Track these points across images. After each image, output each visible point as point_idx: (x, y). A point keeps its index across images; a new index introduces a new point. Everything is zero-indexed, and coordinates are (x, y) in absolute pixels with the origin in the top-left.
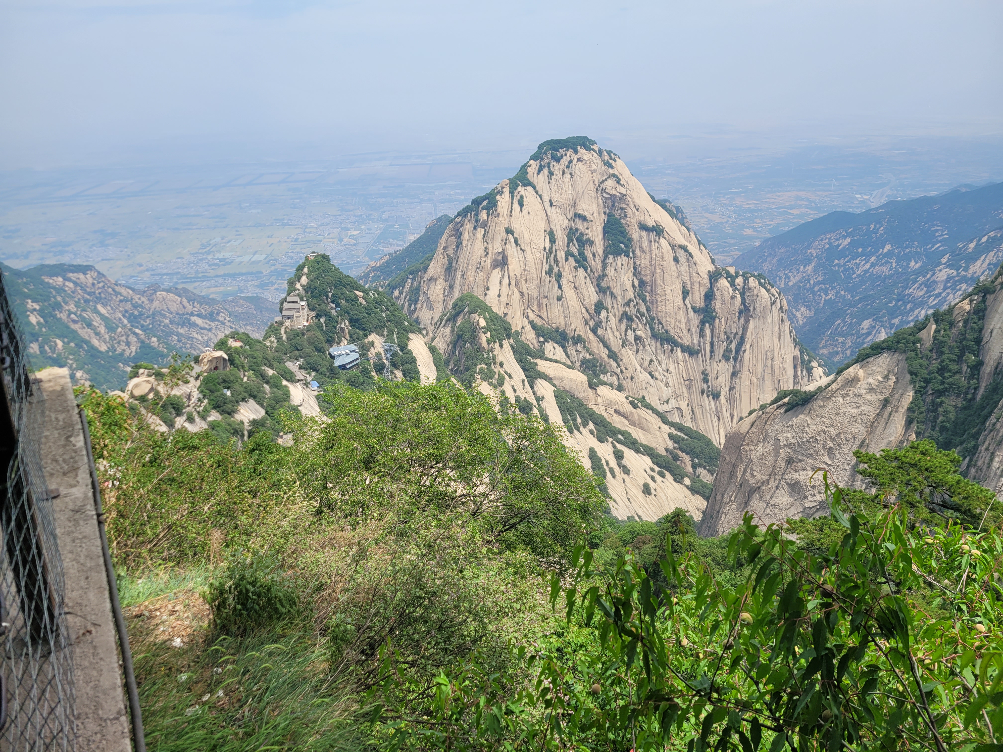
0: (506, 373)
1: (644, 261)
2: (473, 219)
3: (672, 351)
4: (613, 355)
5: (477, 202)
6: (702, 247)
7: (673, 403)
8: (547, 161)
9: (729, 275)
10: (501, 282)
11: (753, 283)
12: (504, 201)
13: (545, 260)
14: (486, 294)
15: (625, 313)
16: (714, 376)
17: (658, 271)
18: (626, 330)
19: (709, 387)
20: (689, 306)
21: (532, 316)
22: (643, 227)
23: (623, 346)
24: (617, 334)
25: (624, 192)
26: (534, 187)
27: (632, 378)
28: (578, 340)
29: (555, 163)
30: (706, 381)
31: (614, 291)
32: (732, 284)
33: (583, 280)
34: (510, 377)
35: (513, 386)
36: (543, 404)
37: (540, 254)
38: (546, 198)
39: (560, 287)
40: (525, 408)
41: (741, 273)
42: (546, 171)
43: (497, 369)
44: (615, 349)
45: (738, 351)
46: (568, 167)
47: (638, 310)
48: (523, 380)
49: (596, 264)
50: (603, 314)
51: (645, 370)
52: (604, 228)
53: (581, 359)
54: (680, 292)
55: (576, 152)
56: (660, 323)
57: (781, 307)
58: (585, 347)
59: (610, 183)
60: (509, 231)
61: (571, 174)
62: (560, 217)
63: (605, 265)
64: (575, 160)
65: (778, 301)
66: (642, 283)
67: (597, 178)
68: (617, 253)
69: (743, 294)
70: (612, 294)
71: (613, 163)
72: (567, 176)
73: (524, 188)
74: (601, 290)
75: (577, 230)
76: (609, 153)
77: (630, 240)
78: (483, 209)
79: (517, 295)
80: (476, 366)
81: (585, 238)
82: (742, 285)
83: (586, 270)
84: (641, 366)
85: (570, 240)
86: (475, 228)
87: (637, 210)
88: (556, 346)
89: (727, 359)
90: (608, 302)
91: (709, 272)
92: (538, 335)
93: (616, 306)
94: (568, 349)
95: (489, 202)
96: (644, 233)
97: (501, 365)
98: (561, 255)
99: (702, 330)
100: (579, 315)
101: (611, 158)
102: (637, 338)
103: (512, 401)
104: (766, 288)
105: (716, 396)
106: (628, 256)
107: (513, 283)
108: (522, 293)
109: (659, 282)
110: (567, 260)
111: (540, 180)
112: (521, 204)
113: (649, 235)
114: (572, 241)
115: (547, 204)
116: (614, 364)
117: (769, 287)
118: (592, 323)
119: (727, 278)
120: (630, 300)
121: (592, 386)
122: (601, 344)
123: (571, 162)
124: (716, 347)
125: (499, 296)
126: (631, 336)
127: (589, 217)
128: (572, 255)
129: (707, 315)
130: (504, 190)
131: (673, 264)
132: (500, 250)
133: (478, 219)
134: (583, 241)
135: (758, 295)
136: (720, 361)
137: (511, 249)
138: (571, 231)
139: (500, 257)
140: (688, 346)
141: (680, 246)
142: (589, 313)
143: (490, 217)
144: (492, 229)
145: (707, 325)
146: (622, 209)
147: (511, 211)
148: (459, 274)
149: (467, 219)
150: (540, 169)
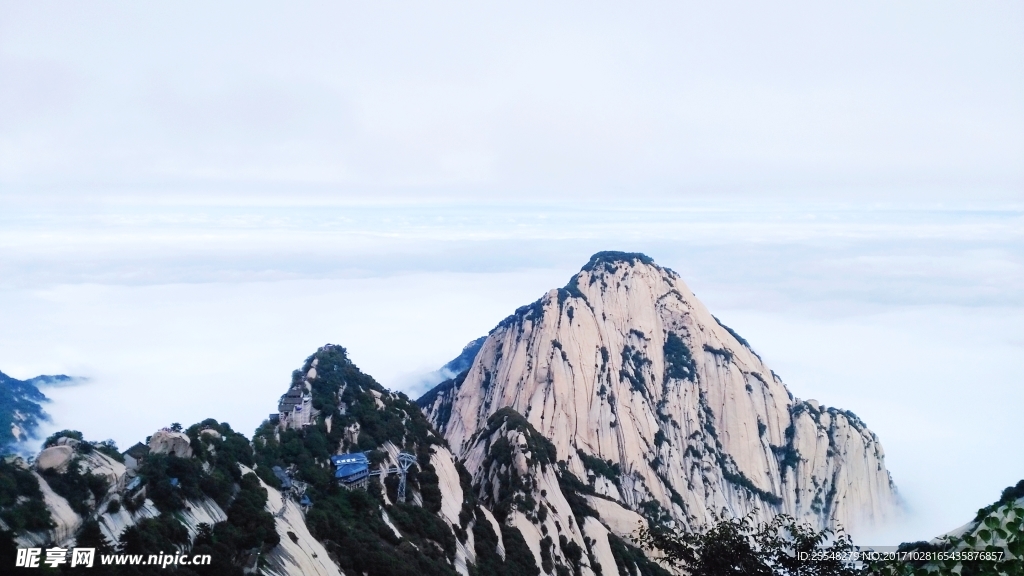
0: (549, 505)
1: (711, 388)
2: (517, 328)
3: (749, 497)
4: (676, 498)
5: (521, 311)
8: (600, 272)
9: (812, 410)
10: (545, 400)
11: (841, 421)
12: (551, 313)
13: (596, 379)
14: (527, 413)
15: (690, 447)
17: (728, 400)
18: (692, 469)
20: (767, 445)
21: (580, 444)
22: (708, 349)
23: (689, 488)
24: (682, 473)
25: (687, 310)
26: (585, 299)
28: (635, 476)
29: (609, 275)
31: (678, 421)
32: (817, 420)
33: (640, 405)
34: (554, 511)
35: (557, 523)
36: (595, 550)
37: (591, 372)
38: (598, 312)
39: (613, 411)
40: (572, 551)
41: (826, 409)
42: (599, 282)
43: (538, 499)
44: (679, 491)
45: (829, 500)
46: (623, 279)
47: (706, 446)
48: (570, 517)
49: (655, 389)
50: (665, 446)
52: (664, 348)
53: (639, 500)
54: (756, 427)
55: (632, 265)
56: (733, 462)
57: (877, 452)
58: (643, 485)
59: (671, 300)
60: (556, 344)
61: (626, 287)
62: (614, 332)
63: (665, 390)
64: (631, 272)
65: (872, 443)
66: (708, 411)
67: (656, 294)
68: (680, 375)
69: (830, 434)
70: (674, 424)
71: (673, 282)
72: (622, 289)
73: (574, 299)
74: (663, 418)
75: (633, 348)
76: (667, 271)
77: (694, 363)
78: (529, 318)
79: (563, 419)
80: (512, 493)
81: (642, 357)
82: (829, 422)
83: (644, 395)
85: (625, 358)
86: (518, 339)
87: (702, 330)
88: (609, 482)
89: (817, 511)
90: (670, 433)
91: (789, 405)
92: (587, 467)
93: (679, 439)
94: (623, 486)
95: (534, 312)
96: (710, 355)
97: (544, 494)
98: (615, 376)
99: (783, 475)
100: (636, 447)
101: (670, 276)
102: (706, 480)
103: (556, 541)
104: (856, 428)
106: (691, 379)
107: (559, 403)
108: (569, 416)
109: (730, 413)
110: (621, 380)
111: (592, 292)
112: (570, 314)
113: (716, 359)
114: (628, 359)
115: (600, 317)
116: (678, 509)
117: (862, 429)
118: (652, 458)
119: (810, 413)
120: (697, 433)
122: (662, 484)
123: (626, 274)
124: (801, 498)
125: (542, 418)
126: (698, 478)
127: (647, 336)
128: (628, 375)
129: (788, 457)
130: (552, 300)
131: (746, 392)
132: (546, 365)
133: (521, 331)
134: (640, 361)
135: (848, 437)
136: (808, 514)
137: (558, 365)
138: (626, 349)
139: (544, 373)
140: (768, 494)
141: (753, 374)
142: (648, 446)
143: (535, 328)
144: (537, 341)
145: (789, 468)
146: (684, 328)
147: (559, 323)
148: (497, 391)
149: (510, 329)
150: (593, 280)
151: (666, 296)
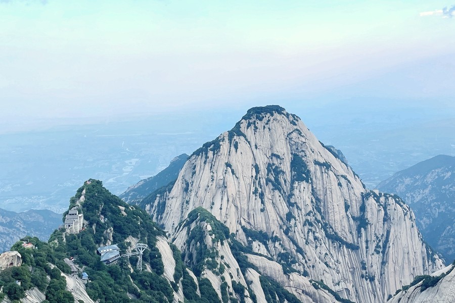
0: (225, 264)
1: (319, 186)
2: (204, 156)
3: (340, 247)
4: (300, 250)
5: (207, 145)
6: (356, 177)
7: (343, 285)
8: (253, 120)
9: (375, 195)
10: (222, 199)
11: (391, 201)
12: (225, 146)
13: (252, 185)
14: (212, 208)
15: (307, 220)
16: (370, 265)
17: (328, 192)
18: (308, 232)
19: (366, 273)
20: (350, 216)
21: (243, 223)
22: (316, 163)
23: (306, 244)
24: (302, 235)
25: (304, 141)
26: (245, 137)
27: (313, 266)
28: (275, 239)
29: (258, 121)
30: (364, 268)
31: (300, 206)
32: (378, 201)
33: (278, 198)
34: (228, 267)
35: (230, 274)
36: (253, 287)
37: (249, 180)
38: (253, 144)
39: (263, 202)
40: (239, 289)
41: (383, 195)
42: (253, 126)
43: (219, 261)
44: (301, 246)
45: (385, 247)
46: (267, 124)
47: (316, 219)
48: (238, 269)
50: (293, 221)
51: (322, 261)
52: (291, 163)
53: (278, 253)
54: (344, 207)
55: (272, 115)
56: (331, 228)
57: (411, 217)
58: (280, 244)
59: (294, 135)
60: (228, 165)
61: (269, 129)
62: (262, 156)
63: (292, 188)
64: (272, 120)
65: (409, 213)
66: (318, 199)
67: (286, 131)
68: (302, 179)
69: (385, 209)
70: (298, 207)
71: (296, 123)
72: (266, 129)
73: (238, 137)
74: (290, 204)
75: (274, 164)
76: (293, 116)
77: (309, 171)
78: (211, 150)
79: (233, 209)
80: (204, 259)
81: (279, 170)
82: (384, 202)
83: (280, 191)
84: (319, 258)
85: (269, 171)
86: (205, 163)
87: (313, 152)
88: (261, 244)
89: (378, 252)
90: (296, 212)
91: (362, 193)
92: (247, 236)
93: (301, 216)
94: (269, 246)
95: (214, 146)
96: (318, 167)
97: (222, 257)
99: (359, 232)
100: (276, 222)
101: (295, 119)
102: (316, 238)
103: (230, 284)
104: (400, 205)
105: (372, 279)
106: (307, 182)
107: (231, 200)
108: (236, 207)
109: (329, 200)
110: (267, 184)
111: (249, 133)
112: (236, 147)
113: (321, 169)
114: (271, 171)
115: (253, 147)
116: (300, 256)
117: (402, 204)
118: (285, 228)
119: (374, 197)
120: (310, 212)
121: (285, 272)
122: (291, 243)
123: (269, 121)
124: (369, 245)
125: (221, 209)
126: (311, 237)
127: (281, 156)
128: (270, 181)
129: (362, 222)
130: (225, 138)
131: (338, 187)
132: (222, 178)
133: (207, 157)
134: (278, 172)
135: (395, 209)
136: (373, 254)
137: (230, 177)
138: (269, 165)
139: (221, 182)
140: (351, 244)
141: (342, 176)
142: (283, 221)
143: (215, 155)
144: (217, 164)
145: (362, 229)
146: (303, 151)
147: (229, 152)
148: (193, 194)
149: (200, 157)
150: (249, 125)
151: (292, 132)
